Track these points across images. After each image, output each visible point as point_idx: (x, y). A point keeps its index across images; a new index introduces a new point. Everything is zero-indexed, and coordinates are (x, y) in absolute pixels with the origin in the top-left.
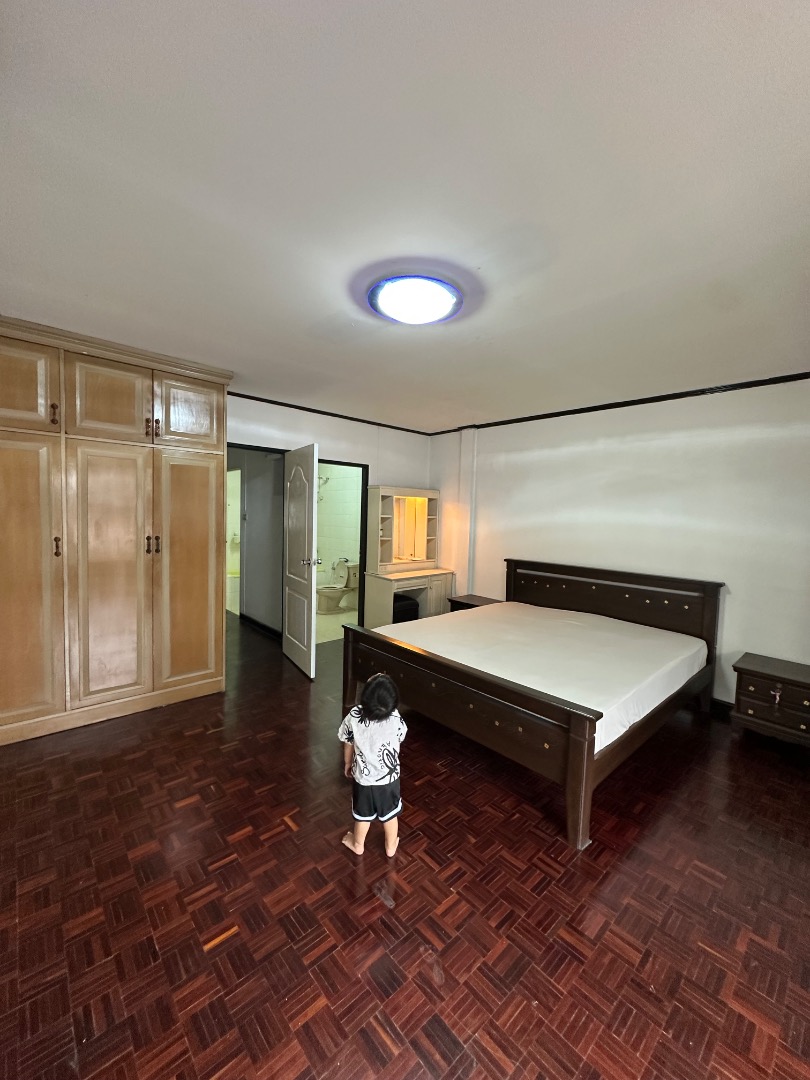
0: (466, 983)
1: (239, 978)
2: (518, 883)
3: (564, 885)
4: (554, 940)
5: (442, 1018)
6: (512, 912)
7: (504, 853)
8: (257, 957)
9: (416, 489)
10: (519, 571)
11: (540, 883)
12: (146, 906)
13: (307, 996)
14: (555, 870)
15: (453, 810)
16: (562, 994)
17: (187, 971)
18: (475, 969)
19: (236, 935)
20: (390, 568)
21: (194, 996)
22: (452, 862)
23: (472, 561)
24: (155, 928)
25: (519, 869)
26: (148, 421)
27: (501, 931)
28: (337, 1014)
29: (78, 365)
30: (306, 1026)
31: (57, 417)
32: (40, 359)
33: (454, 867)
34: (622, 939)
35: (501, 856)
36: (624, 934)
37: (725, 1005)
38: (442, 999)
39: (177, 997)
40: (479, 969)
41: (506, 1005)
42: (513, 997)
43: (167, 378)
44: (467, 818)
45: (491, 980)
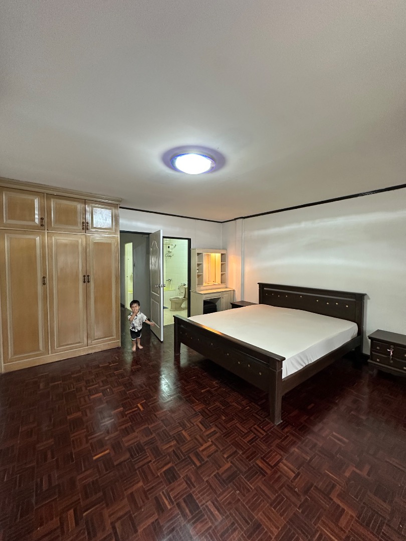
0: (207, 481)
1: (106, 471)
2: (242, 439)
3: (264, 441)
4: (253, 465)
5: (193, 495)
6: (236, 451)
7: (238, 425)
8: (115, 463)
9: (215, 249)
10: (265, 289)
11: (252, 439)
12: (72, 439)
13: (134, 481)
14: (261, 433)
15: (217, 404)
16: (251, 489)
17: (85, 467)
18: (212, 475)
19: (109, 454)
20: (202, 288)
21: (86, 478)
22: (212, 428)
23: (243, 285)
24: (74, 449)
25: (243, 432)
26: (83, 223)
27: (228, 460)
28: (146, 489)
29: (52, 200)
30: (132, 494)
31: (44, 224)
32: (36, 198)
33: (212, 430)
34: (287, 467)
35: (236, 426)
36: (289, 464)
37: (332, 500)
38: (195, 487)
39: (79, 477)
40: (215, 475)
41: (224, 492)
42: (228, 488)
43: (93, 203)
44: (223, 408)
45: (219, 480)
